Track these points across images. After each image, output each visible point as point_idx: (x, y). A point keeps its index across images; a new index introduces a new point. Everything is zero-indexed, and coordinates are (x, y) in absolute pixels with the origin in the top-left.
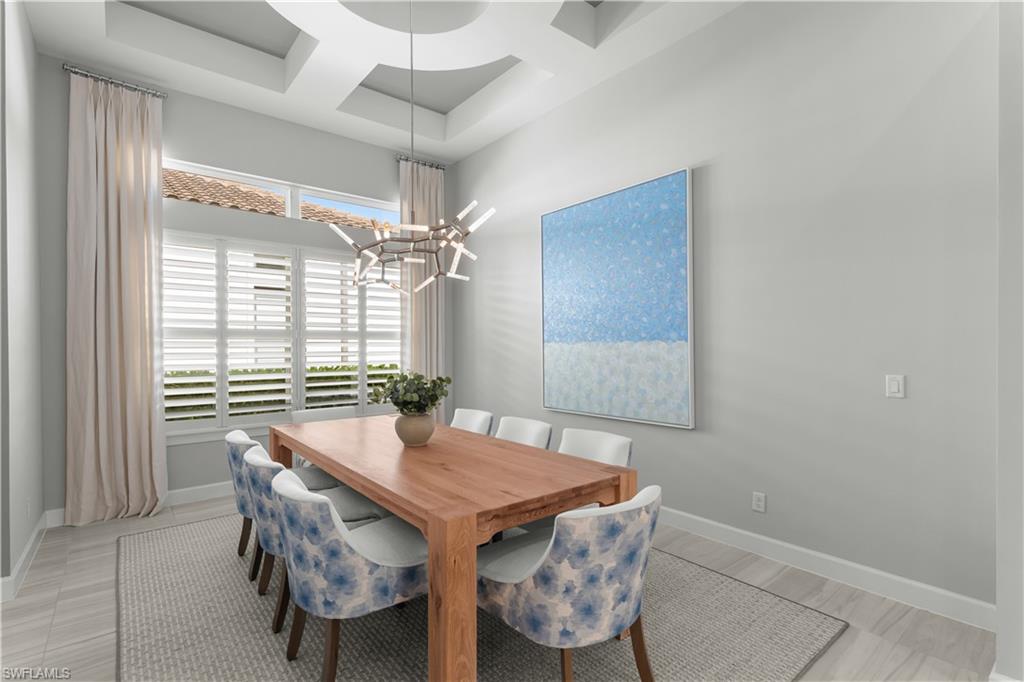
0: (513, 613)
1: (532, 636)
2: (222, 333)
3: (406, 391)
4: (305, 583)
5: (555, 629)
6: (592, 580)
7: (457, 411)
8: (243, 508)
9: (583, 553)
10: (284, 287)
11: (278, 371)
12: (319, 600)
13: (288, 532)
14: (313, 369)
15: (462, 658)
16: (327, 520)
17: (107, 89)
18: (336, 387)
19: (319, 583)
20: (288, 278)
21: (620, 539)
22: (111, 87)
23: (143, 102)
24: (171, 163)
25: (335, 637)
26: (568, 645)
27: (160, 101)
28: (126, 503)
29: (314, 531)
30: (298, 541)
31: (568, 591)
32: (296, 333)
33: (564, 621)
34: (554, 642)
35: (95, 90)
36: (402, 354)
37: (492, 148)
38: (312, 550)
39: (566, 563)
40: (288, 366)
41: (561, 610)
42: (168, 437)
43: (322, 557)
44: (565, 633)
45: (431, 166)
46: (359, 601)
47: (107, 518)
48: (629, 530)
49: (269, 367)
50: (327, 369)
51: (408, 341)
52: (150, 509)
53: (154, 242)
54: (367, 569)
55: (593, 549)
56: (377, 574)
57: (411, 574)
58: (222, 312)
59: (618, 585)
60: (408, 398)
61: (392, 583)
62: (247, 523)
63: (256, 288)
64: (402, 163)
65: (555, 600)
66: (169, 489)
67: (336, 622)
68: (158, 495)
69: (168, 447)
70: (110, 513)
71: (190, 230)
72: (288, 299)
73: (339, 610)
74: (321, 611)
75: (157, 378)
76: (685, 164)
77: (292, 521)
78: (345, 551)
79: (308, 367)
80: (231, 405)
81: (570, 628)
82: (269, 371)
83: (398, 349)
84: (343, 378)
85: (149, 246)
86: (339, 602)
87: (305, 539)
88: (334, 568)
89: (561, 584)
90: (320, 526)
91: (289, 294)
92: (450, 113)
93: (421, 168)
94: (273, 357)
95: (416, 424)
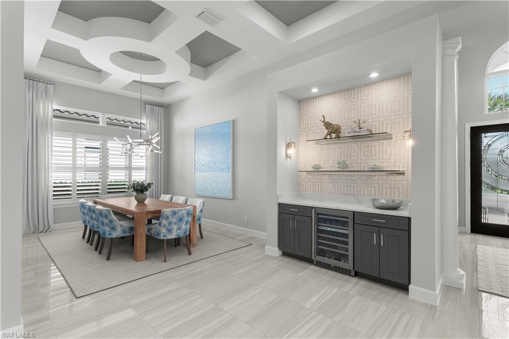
0: (154, 233)
1: (158, 238)
2: (74, 168)
3: (137, 186)
4: (104, 230)
5: (162, 235)
6: (170, 224)
7: (162, 195)
8: (84, 222)
9: (168, 218)
10: (99, 147)
11: (96, 182)
12: (107, 233)
13: (100, 218)
14: (111, 182)
15: (142, 243)
16: (109, 213)
17: (33, 83)
18: (120, 188)
19: (108, 229)
20: (100, 144)
21: (177, 215)
22: (35, 82)
23: (46, 87)
24: (55, 107)
25: (111, 243)
26: (165, 238)
27: (52, 86)
28: (38, 228)
29: (106, 216)
30: (102, 219)
31: (165, 226)
32: (104, 167)
33: (164, 233)
34: (162, 238)
35: (29, 83)
36: (146, 176)
37: (181, 102)
38: (106, 221)
39: (164, 220)
40: (100, 180)
41: (164, 230)
42: (54, 205)
43: (108, 223)
44: (164, 236)
45: (159, 106)
46: (117, 234)
47: (31, 232)
48: (179, 213)
49: (93, 180)
50: (116, 182)
51: (148, 171)
52: (47, 230)
53: (50, 136)
54: (120, 226)
55: (170, 217)
56: (122, 227)
57: (132, 229)
58: (74, 160)
59: (177, 226)
60: (138, 188)
61: (127, 230)
62: (86, 227)
63: (86, 147)
64: (147, 106)
65: (162, 228)
66: (54, 224)
67: (112, 238)
68: (51, 225)
69: (54, 209)
70: (32, 230)
71: (63, 130)
72: (100, 152)
73: (113, 236)
74: (108, 236)
75: (50, 184)
76: (231, 118)
77: (101, 215)
78: (114, 221)
79: (109, 181)
80: (77, 194)
81: (165, 235)
82: (92, 182)
83: (144, 174)
84: (123, 185)
85: (48, 137)
86: (112, 233)
87: (104, 219)
88: (111, 225)
89: (163, 225)
90: (108, 215)
91: (101, 150)
92: (165, 89)
93: (155, 107)
94: (95, 177)
95: (141, 196)
